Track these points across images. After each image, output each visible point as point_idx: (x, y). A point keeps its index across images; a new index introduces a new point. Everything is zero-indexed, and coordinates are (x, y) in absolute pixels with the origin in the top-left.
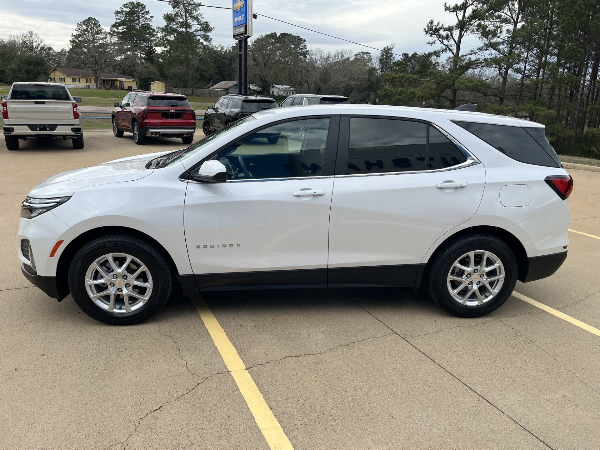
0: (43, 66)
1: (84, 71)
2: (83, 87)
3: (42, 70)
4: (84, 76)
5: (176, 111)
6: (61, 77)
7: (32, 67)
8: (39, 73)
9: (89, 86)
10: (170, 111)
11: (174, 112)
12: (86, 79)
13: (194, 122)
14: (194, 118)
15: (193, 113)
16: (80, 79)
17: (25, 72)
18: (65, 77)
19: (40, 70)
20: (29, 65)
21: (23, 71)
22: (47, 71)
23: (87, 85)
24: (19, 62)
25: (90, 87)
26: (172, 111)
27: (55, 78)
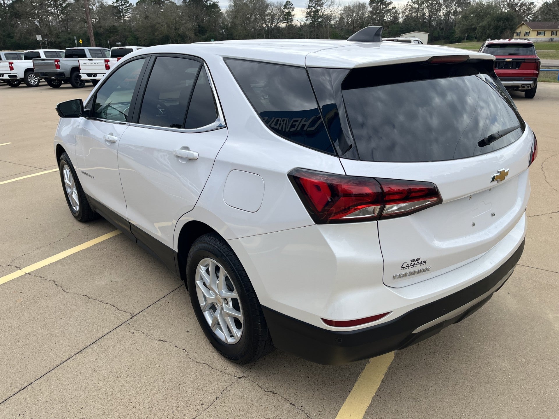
0: (512, 21)
1: (550, 23)
2: (547, 40)
3: (509, 25)
4: (549, 28)
5: (513, 60)
6: (526, 32)
7: (501, 23)
8: (505, 29)
9: (552, 39)
10: (505, 59)
11: (510, 62)
12: (552, 32)
13: (538, 72)
14: (538, 69)
15: (537, 63)
16: (545, 32)
17: (493, 29)
18: (530, 30)
19: (507, 26)
20: (498, 21)
21: (491, 27)
22: (514, 26)
23: (550, 38)
24: (490, 19)
25: (554, 39)
26: (508, 60)
27: (520, 32)
